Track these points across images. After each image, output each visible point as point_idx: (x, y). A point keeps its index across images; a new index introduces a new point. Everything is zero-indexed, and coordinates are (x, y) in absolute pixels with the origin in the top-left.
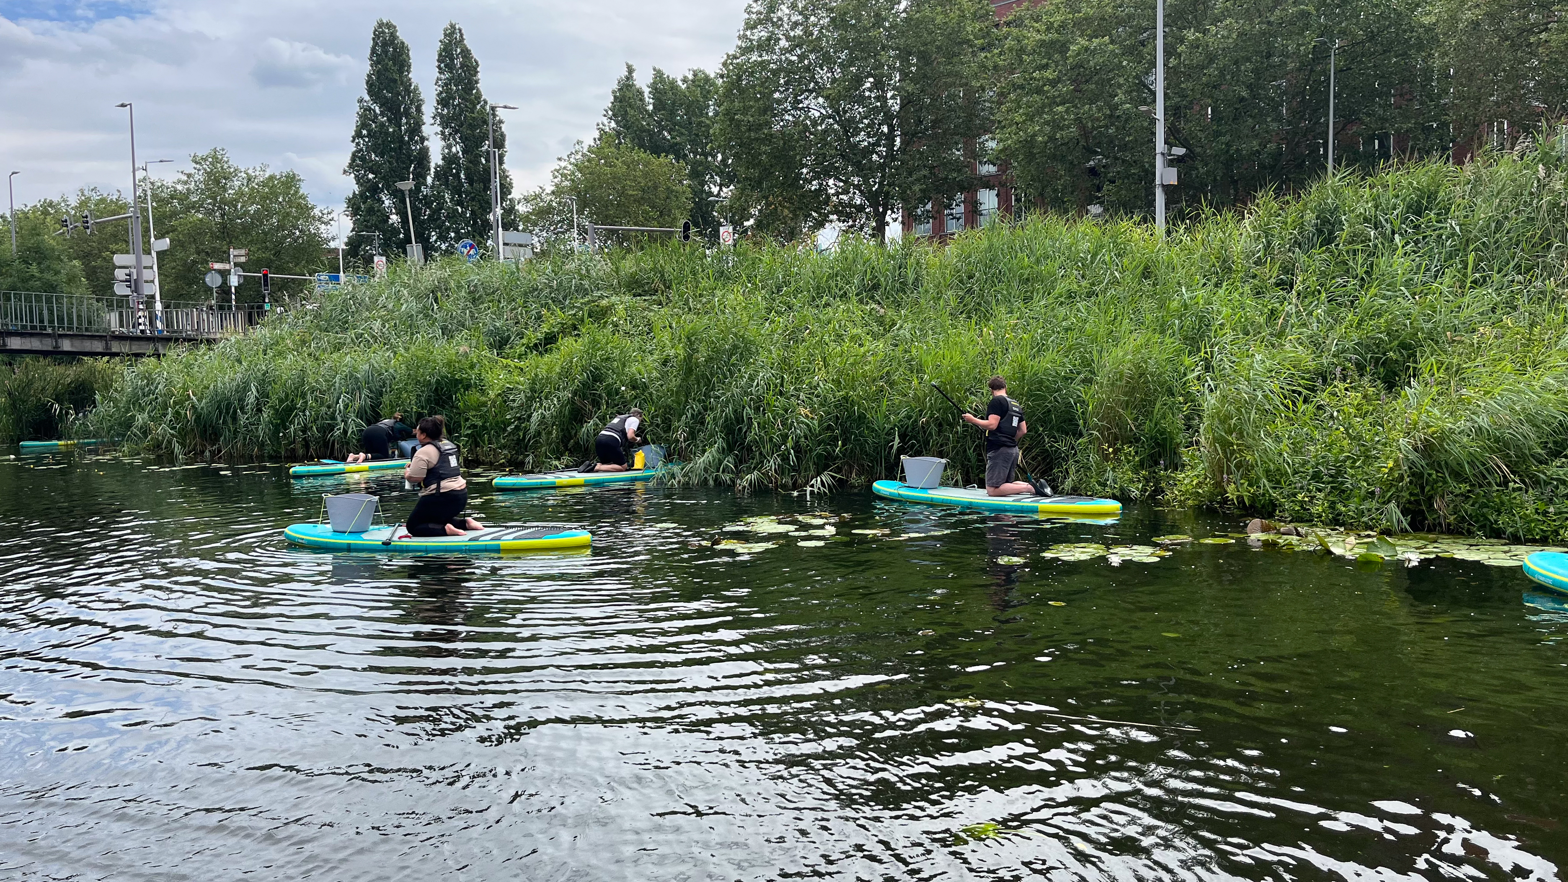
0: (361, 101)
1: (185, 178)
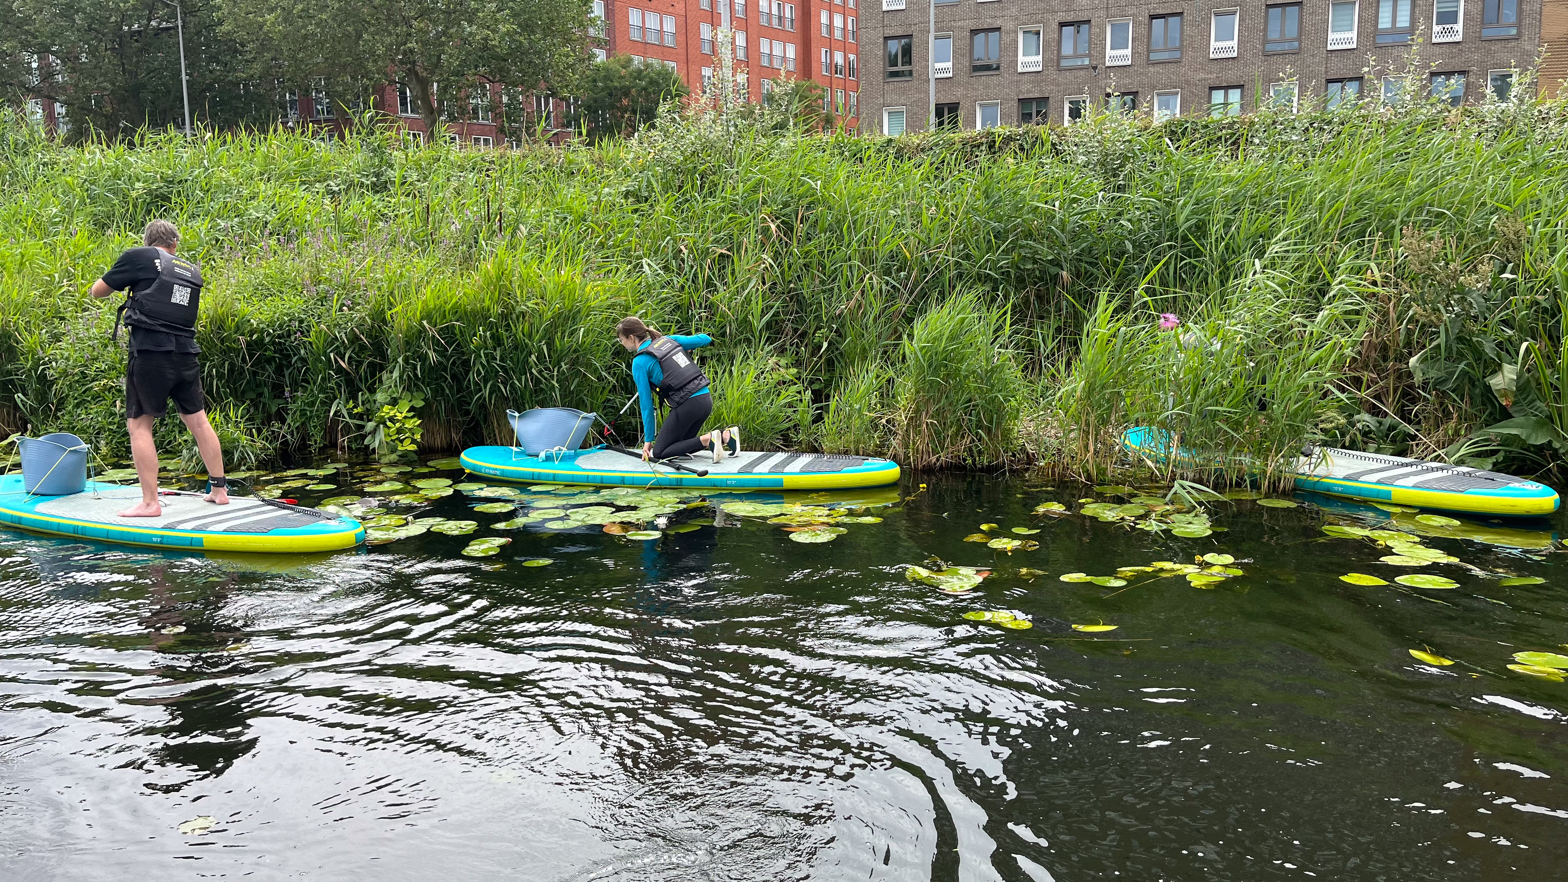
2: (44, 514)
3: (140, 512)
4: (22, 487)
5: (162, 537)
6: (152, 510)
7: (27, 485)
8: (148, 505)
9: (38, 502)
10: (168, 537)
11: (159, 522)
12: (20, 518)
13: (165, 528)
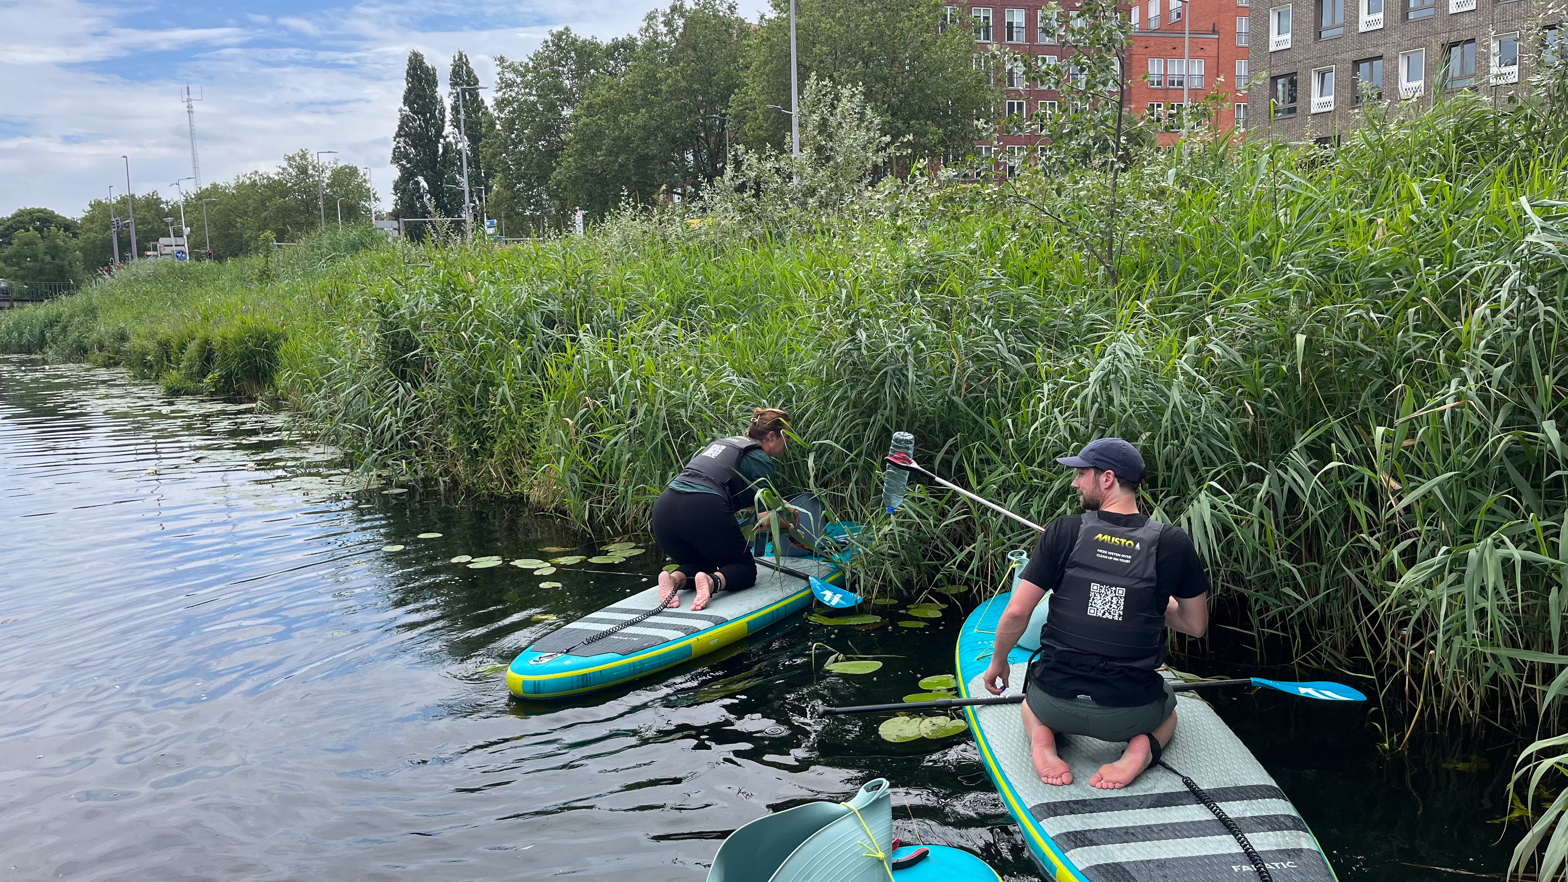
0: (400, 110)
1: (281, 171)
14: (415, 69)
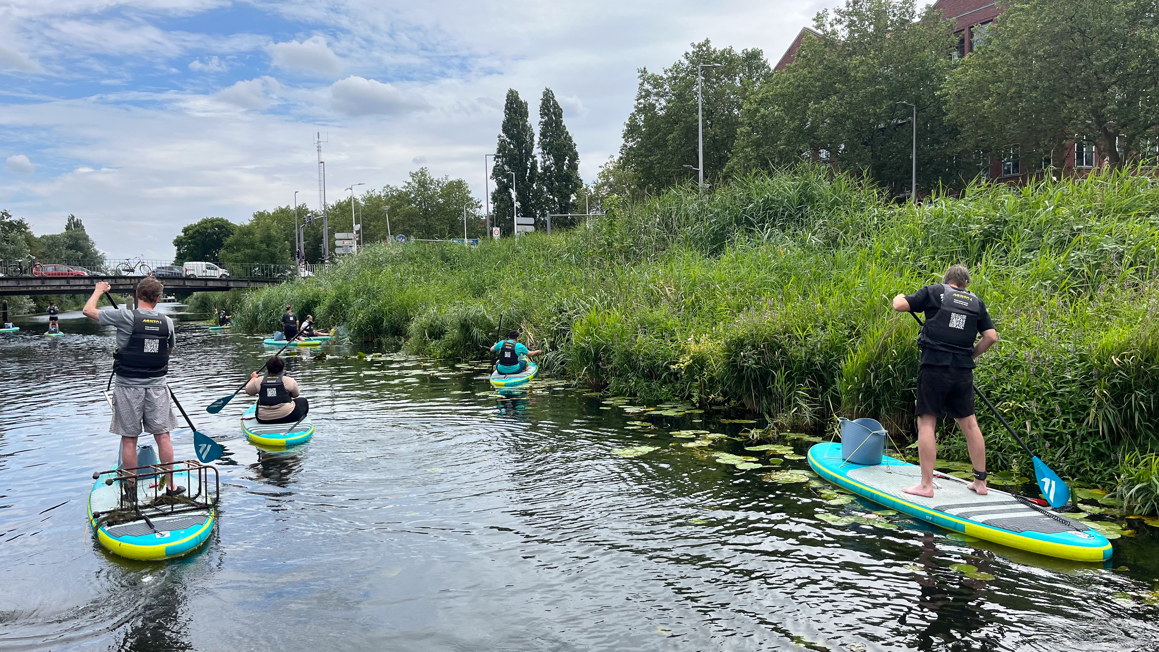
0: (499, 136)
1: (407, 185)
2: (852, 480)
3: (919, 492)
4: (840, 454)
5: (933, 516)
6: (927, 491)
7: (843, 453)
8: (924, 487)
9: (850, 468)
10: (938, 518)
11: (933, 503)
12: (836, 479)
13: (936, 509)
14: (511, 103)
